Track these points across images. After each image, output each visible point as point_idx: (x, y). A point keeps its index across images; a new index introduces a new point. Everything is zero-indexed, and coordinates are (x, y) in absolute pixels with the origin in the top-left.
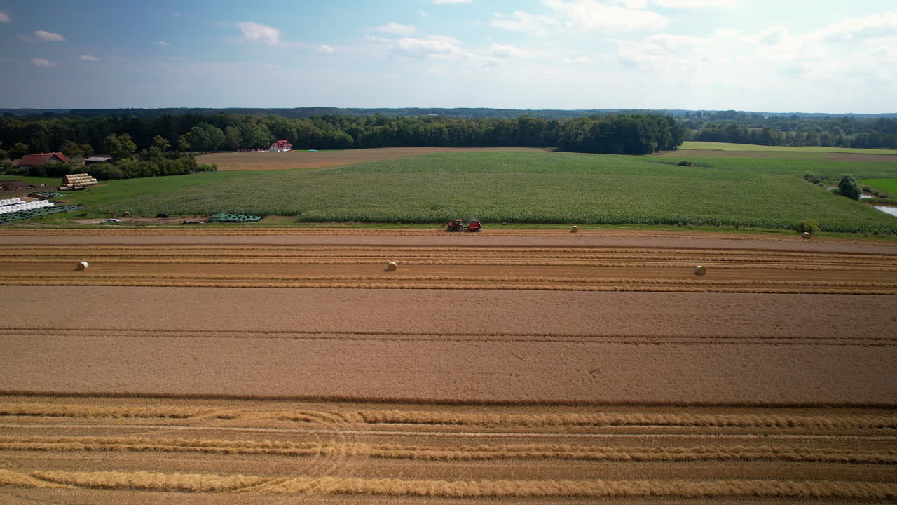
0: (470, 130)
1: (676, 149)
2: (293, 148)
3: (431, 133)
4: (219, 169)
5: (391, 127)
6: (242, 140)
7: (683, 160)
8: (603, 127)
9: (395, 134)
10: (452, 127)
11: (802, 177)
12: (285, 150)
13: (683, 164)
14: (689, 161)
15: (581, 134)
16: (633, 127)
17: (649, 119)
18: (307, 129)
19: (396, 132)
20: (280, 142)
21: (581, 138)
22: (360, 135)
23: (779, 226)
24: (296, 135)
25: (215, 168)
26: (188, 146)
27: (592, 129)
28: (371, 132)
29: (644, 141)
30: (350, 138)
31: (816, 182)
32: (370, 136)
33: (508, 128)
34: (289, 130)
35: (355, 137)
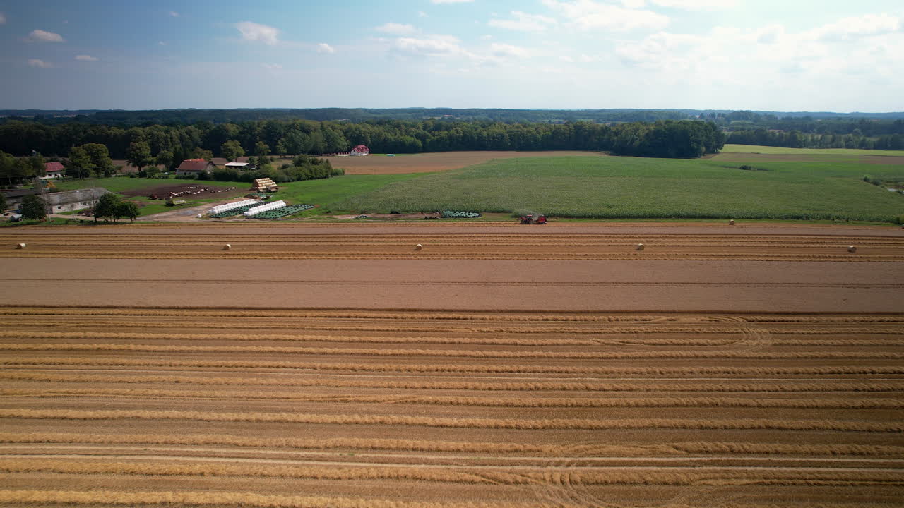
0: (529, 135)
1: (718, 153)
2: (370, 153)
3: (494, 138)
4: (346, 173)
5: (457, 133)
6: (326, 145)
7: (742, 165)
8: (657, 133)
9: (460, 140)
10: (511, 132)
11: (861, 179)
12: (364, 154)
13: (744, 168)
14: (749, 165)
15: (637, 139)
16: (685, 133)
17: (696, 125)
18: (379, 135)
19: (462, 137)
20: (360, 147)
21: (637, 143)
22: (428, 140)
23: (878, 220)
24: (369, 140)
25: (343, 172)
26: (285, 151)
27: (647, 134)
28: (438, 137)
29: (694, 145)
30: (420, 143)
31: (876, 184)
32: (438, 142)
33: (564, 134)
34: (363, 135)
35: (424, 142)
